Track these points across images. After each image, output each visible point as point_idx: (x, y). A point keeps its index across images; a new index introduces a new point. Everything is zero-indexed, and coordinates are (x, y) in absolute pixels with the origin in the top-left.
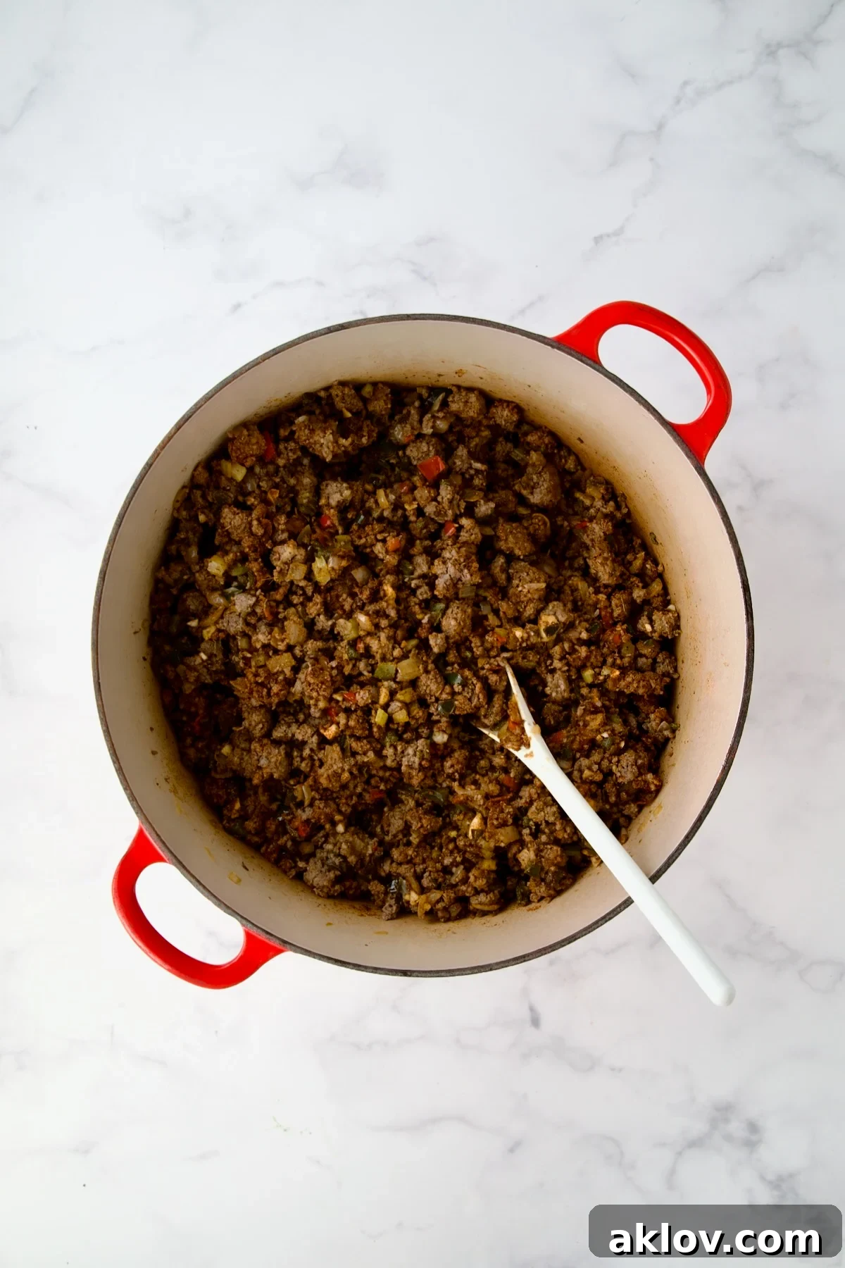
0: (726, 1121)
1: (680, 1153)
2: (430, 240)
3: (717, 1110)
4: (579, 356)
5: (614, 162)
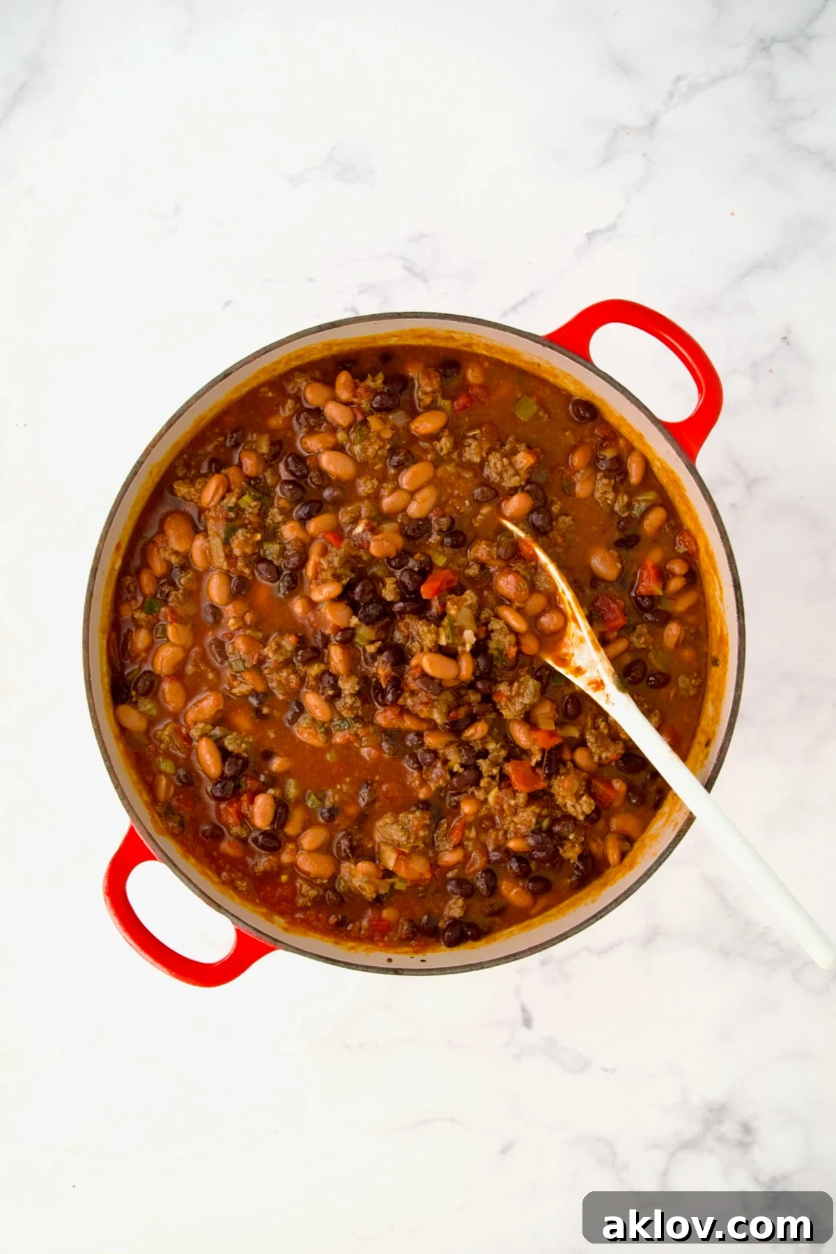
0: (720, 1122)
1: (673, 1155)
2: (422, 236)
3: (711, 1111)
4: (571, 354)
5: (607, 159)
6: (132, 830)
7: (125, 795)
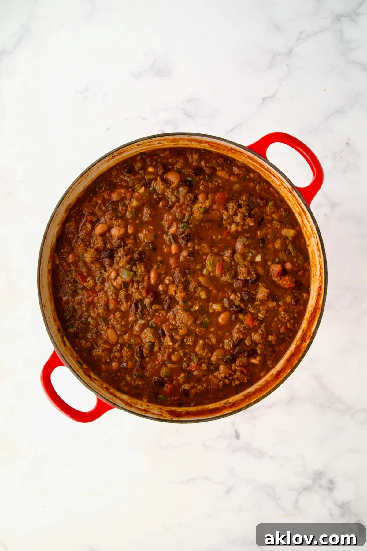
0: (320, 479)
1: (300, 493)
2: (192, 100)
3: (316, 474)
4: (258, 155)
5: (271, 66)
6: (54, 353)
7: (52, 337)
